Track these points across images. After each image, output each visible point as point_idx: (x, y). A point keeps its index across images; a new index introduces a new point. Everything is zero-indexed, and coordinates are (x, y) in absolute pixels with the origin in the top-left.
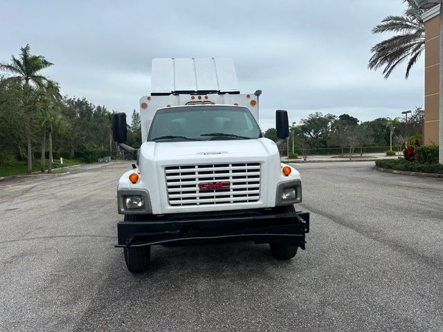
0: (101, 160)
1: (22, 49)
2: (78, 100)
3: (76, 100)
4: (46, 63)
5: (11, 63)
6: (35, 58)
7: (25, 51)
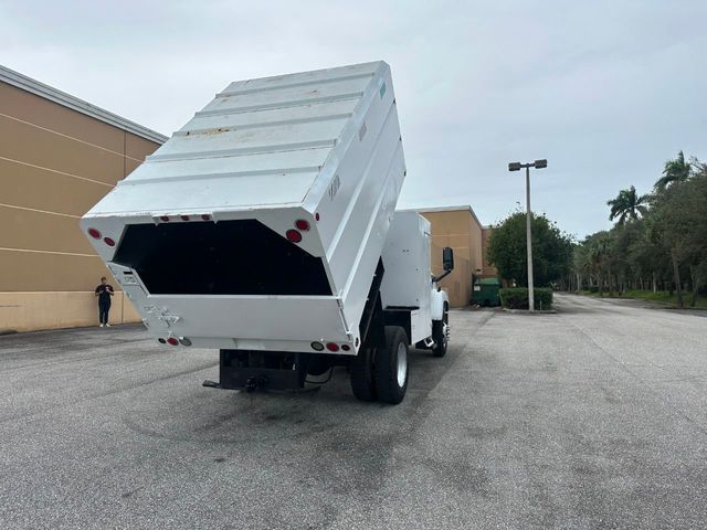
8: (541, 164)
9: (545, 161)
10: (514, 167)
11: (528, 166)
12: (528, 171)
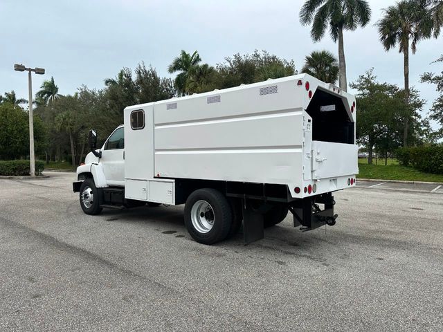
8: (40, 72)
9: (44, 70)
10: (20, 68)
11: (30, 70)
12: (30, 74)
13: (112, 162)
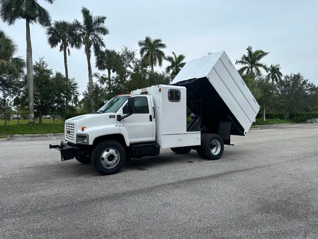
0: (309, 121)
1: (248, 49)
2: (294, 75)
3: (293, 76)
4: (264, 54)
5: (240, 59)
6: (257, 52)
7: (249, 50)
13: (136, 124)
